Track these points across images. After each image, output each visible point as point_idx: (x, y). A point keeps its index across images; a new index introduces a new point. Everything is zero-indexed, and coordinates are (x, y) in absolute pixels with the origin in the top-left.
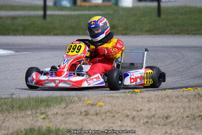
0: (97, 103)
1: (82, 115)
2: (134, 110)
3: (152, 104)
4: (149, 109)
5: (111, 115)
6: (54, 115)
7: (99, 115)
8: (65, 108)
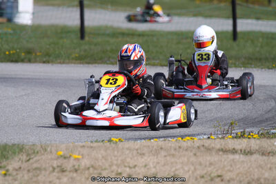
0: (70, 156)
1: (56, 170)
2: (125, 166)
3: (146, 158)
4: (146, 166)
6: (17, 170)
7: (79, 172)
8: (28, 160)
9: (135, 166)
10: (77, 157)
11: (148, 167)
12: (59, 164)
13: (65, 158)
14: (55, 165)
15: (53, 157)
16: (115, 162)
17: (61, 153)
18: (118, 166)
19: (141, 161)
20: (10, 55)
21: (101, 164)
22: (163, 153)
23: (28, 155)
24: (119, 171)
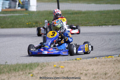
0: (60, 67)
1: (54, 73)
2: (84, 70)
3: (92, 66)
4: (92, 70)
5: (71, 73)
6: (37, 74)
7: (64, 73)
8: (42, 69)
9: (88, 70)
10: (62, 67)
11: (94, 70)
12: (55, 71)
13: (57, 68)
14: (53, 71)
15: (52, 68)
16: (79, 69)
17: (55, 66)
18: (80, 70)
19: (90, 68)
20: (28, 24)
21: (73, 70)
22: (100, 64)
23: (41, 67)
24: (81, 72)
